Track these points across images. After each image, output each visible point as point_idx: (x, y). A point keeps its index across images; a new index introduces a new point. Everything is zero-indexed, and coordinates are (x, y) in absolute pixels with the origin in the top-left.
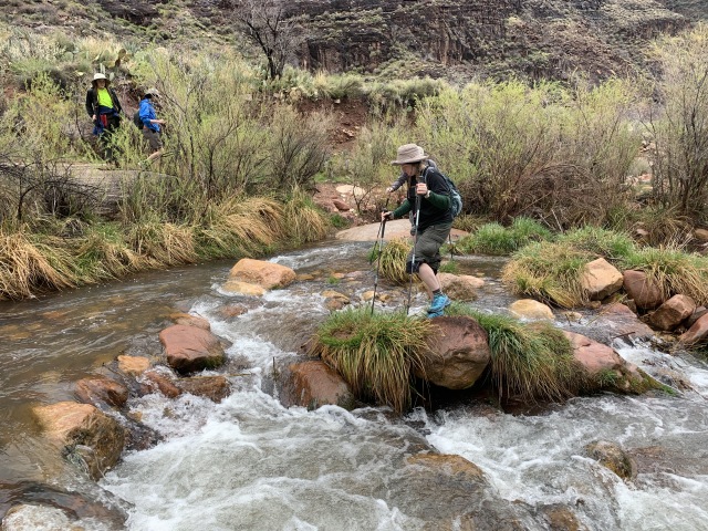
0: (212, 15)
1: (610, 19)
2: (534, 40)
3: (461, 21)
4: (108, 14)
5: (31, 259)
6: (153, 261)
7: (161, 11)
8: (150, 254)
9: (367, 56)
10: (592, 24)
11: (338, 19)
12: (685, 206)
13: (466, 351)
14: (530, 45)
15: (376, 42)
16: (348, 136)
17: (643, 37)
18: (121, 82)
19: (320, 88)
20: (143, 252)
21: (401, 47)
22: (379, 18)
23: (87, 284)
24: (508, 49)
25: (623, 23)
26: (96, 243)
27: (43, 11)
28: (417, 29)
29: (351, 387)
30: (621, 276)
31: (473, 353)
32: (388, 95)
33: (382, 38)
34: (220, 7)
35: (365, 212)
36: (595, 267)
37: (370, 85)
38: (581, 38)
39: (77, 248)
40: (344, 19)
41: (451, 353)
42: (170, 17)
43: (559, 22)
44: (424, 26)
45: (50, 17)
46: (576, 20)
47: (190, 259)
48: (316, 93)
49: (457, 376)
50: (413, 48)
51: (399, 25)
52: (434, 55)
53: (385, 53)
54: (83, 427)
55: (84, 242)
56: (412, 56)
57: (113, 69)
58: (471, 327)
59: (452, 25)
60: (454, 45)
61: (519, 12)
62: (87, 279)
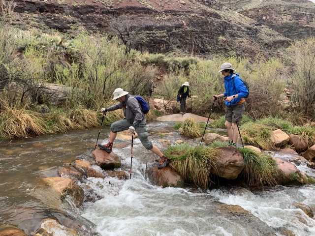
0: (94, 29)
1: (261, 39)
2: (230, 46)
3: (200, 37)
4: (48, 27)
5: (27, 121)
6: (79, 126)
7: (72, 27)
8: (78, 122)
9: (160, 49)
10: (254, 41)
11: (148, 34)
12: (306, 112)
13: (234, 162)
14: (228, 48)
15: (164, 44)
16: (158, 79)
17: (274, 47)
18: (62, 51)
19: (147, 58)
20: (75, 121)
21: (174, 47)
22: (165, 34)
23: (50, 134)
24: (219, 49)
25: (267, 41)
26: (55, 115)
27: (20, 25)
28: (181, 39)
29: (182, 177)
30: (289, 137)
31: (237, 162)
32: (175, 62)
33: (166, 42)
34: (97, 27)
35: (168, 110)
36: (277, 133)
37: (167, 58)
38: (249, 47)
39: (47, 117)
40: (150, 34)
41: (228, 162)
42: (75, 29)
43: (240, 39)
44: (184, 38)
45: (22, 27)
46: (247, 39)
47: (96, 125)
48: (145, 60)
49: (231, 173)
50: (179, 47)
51: (174, 37)
52: (188, 51)
53: (167, 49)
54: (69, 187)
55: (49, 115)
56: (179, 50)
57: (58, 45)
58: (236, 151)
59: (196, 38)
60: (197, 47)
61: (223, 35)
62: (50, 131)
